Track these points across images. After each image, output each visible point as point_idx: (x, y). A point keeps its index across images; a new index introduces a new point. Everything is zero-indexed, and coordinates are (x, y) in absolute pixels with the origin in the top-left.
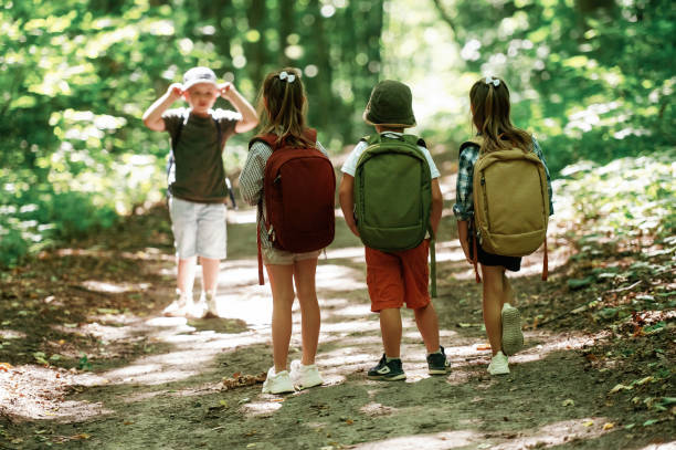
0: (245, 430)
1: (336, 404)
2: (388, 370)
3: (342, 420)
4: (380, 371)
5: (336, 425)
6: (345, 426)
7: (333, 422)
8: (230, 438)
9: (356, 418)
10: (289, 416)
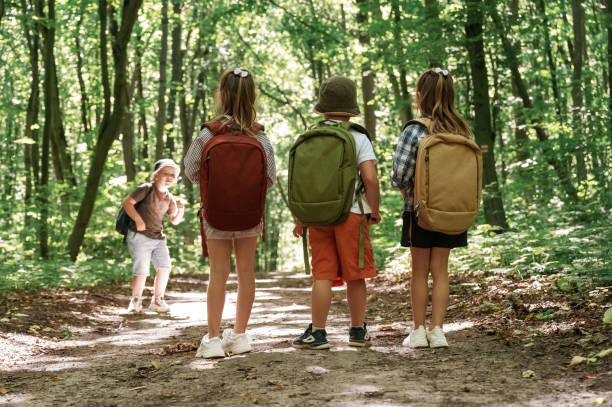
0: (165, 391)
1: (264, 368)
2: (313, 340)
3: (271, 384)
4: (305, 340)
5: (264, 390)
6: (274, 390)
7: (261, 386)
8: (147, 400)
9: (286, 383)
10: (214, 378)
